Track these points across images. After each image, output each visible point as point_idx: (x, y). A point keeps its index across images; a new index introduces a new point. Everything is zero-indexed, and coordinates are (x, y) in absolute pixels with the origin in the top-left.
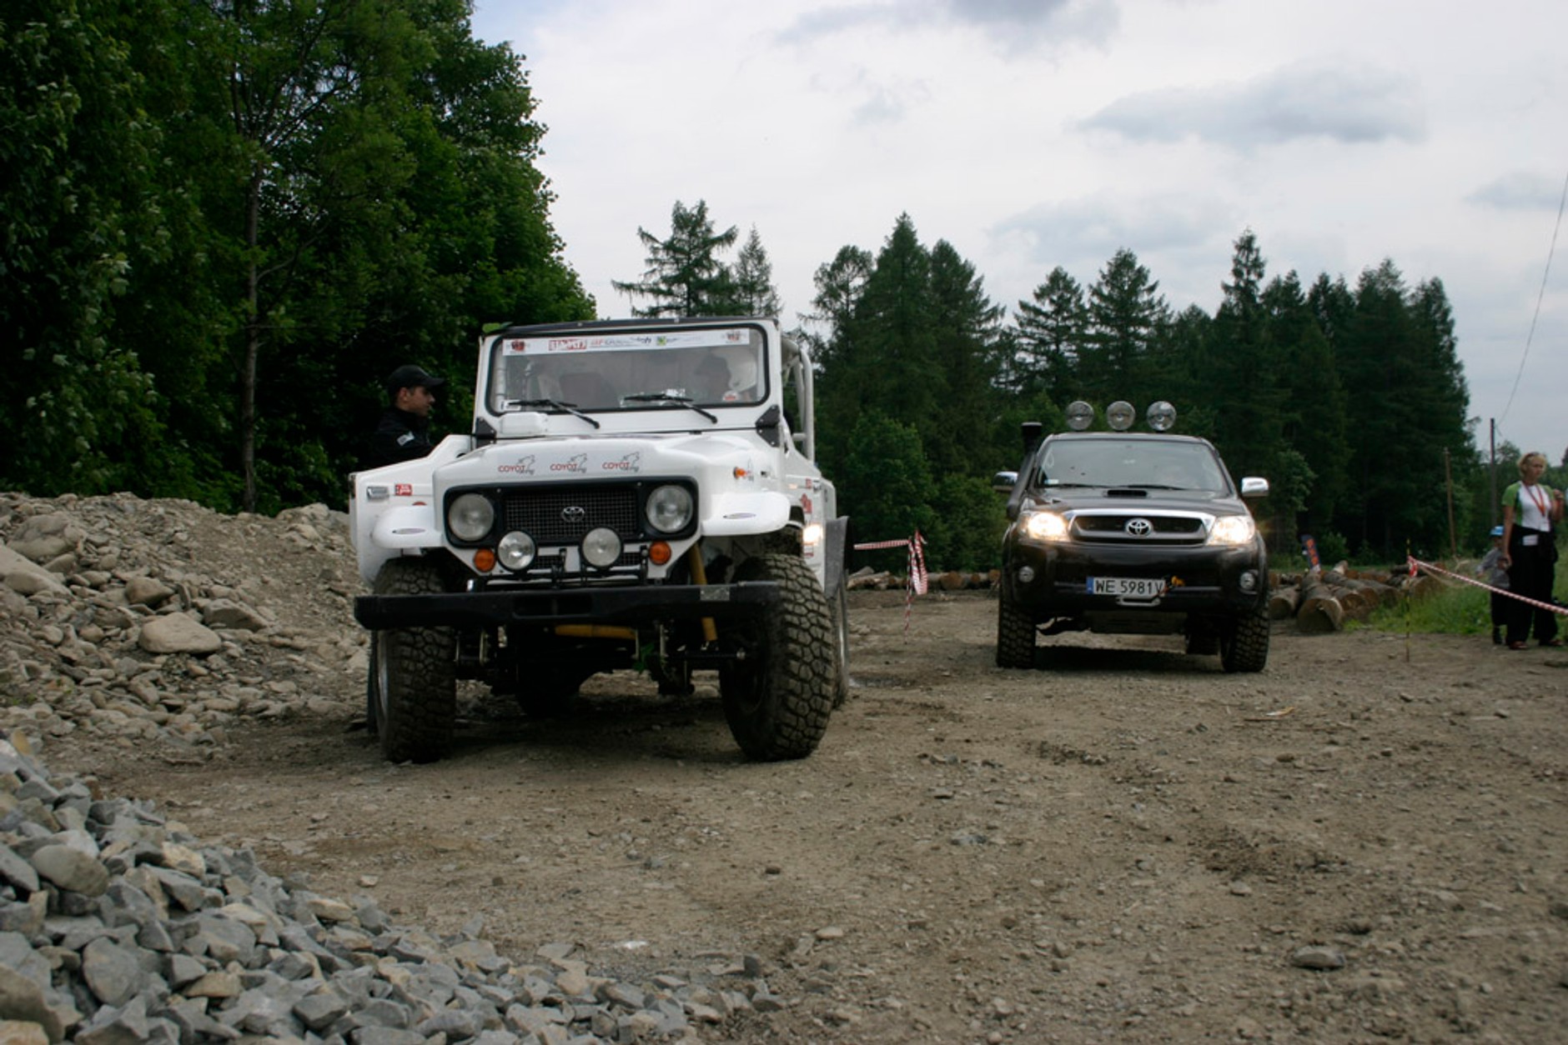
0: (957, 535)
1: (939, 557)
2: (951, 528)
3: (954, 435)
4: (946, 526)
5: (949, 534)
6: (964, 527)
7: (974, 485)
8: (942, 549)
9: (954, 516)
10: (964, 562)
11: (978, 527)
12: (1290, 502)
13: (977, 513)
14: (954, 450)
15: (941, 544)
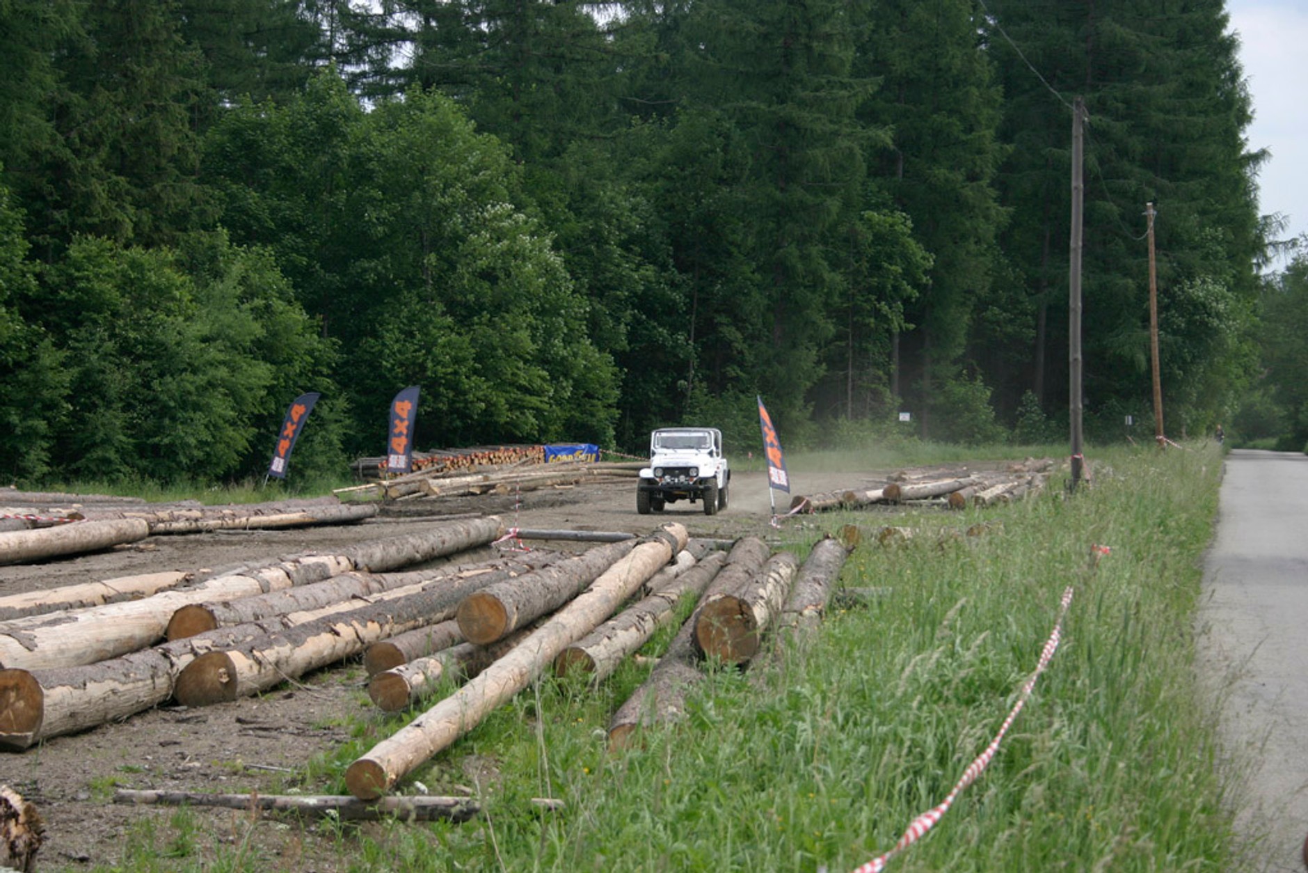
0: (86, 374)
1: (42, 425)
2: (75, 360)
3: (104, 152)
4: (62, 354)
5: (68, 376)
6: (105, 356)
7: (134, 264)
8: (51, 406)
9: (83, 333)
10: (101, 435)
11: (138, 358)
12: (877, 313)
13: (137, 326)
14: (99, 188)
15: (46, 394)
